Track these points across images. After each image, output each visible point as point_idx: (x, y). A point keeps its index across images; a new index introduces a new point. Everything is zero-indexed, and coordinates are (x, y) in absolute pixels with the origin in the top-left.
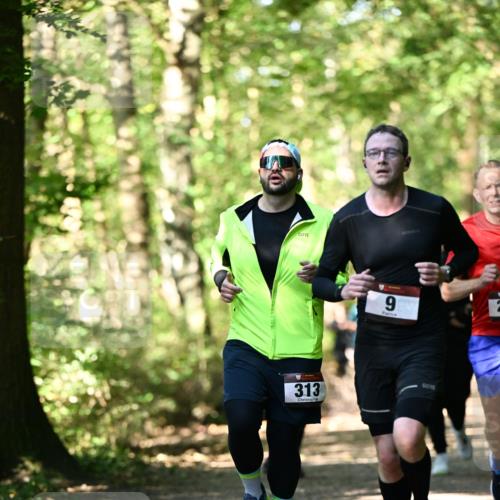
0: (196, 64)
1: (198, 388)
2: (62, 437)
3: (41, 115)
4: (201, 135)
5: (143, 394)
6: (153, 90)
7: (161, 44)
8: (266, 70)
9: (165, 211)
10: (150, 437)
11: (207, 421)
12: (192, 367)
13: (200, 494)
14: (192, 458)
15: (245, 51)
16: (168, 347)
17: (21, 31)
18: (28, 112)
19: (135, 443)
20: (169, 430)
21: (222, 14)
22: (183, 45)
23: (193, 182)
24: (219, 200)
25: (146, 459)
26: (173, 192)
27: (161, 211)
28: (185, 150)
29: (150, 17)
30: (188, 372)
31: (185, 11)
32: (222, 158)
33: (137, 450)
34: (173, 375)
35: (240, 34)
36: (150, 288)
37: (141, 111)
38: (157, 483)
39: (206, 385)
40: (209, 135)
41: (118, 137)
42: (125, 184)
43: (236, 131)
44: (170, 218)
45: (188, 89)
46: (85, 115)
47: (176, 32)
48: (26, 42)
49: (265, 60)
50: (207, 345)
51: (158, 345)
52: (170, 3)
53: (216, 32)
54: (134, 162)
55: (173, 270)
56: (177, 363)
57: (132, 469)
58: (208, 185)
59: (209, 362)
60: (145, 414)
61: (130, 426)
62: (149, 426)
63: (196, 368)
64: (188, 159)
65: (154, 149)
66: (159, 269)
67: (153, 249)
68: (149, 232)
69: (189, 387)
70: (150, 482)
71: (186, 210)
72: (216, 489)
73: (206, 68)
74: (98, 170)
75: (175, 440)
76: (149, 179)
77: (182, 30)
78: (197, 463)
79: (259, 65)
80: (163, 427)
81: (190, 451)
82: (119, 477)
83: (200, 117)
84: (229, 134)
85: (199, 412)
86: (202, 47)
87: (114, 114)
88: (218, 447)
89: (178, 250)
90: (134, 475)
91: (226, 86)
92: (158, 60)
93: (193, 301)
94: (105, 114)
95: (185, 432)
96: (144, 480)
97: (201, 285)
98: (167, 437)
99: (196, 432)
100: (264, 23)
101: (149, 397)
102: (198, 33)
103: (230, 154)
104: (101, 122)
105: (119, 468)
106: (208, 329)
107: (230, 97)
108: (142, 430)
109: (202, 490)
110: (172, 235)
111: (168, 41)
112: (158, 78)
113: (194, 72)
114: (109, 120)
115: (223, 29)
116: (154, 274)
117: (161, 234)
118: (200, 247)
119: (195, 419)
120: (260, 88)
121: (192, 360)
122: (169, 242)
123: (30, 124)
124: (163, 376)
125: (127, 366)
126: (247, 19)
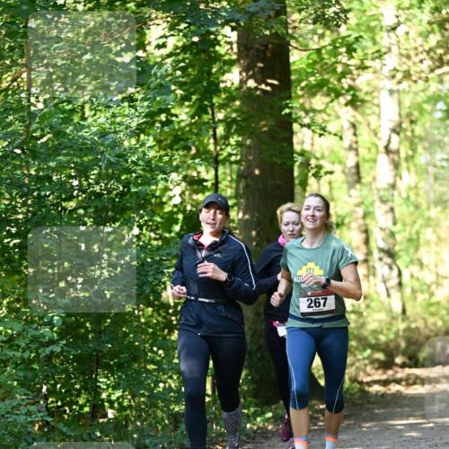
0: (397, 152)
1: (398, 346)
2: (316, 376)
3: (304, 184)
4: (400, 195)
5: (365, 350)
6: (371, 168)
7: (376, 141)
8: (439, 156)
9: (378, 241)
10: (369, 375)
11: (403, 366)
12: (395, 334)
13: (399, 410)
14: (394, 388)
15: (426, 144)
16: (380, 321)
17: (292, 133)
18: (297, 182)
19: (360, 379)
20: (380, 372)
21: (412, 122)
22: (389, 141)
23: (395, 223)
24: (410, 234)
25: (367, 388)
26: (382, 229)
27: (376, 240)
28: (390, 204)
29: (369, 125)
30: (392, 336)
31: (390, 120)
32: (412, 209)
33: (361, 383)
34: (383, 338)
35: (423, 134)
36: (370, 287)
37: (364, 180)
38: (373, 403)
39: (403, 344)
40: (404, 195)
41: (350, 196)
42: (354, 225)
43: (421, 192)
44: (382, 245)
45: (392, 167)
46: (330, 183)
47: (385, 134)
48: (295, 140)
49: (438, 149)
50: (403, 320)
51: (374, 321)
52: (381, 116)
53: (409, 134)
54: (360, 211)
55: (383, 276)
56: (385, 331)
57: (359, 394)
58: (404, 225)
59: (405, 330)
60: (367, 362)
61: (357, 368)
62: (369, 369)
63: (397, 334)
64: (392, 210)
65: (372, 204)
66: (374, 275)
67: (371, 263)
68: (369, 253)
69: (392, 345)
70: (369, 402)
71: (391, 241)
72: (408, 406)
73: (403, 155)
74: (338, 216)
75: (384, 377)
76: (368, 221)
77: (389, 132)
78: (398, 391)
79: (435, 152)
80: (377, 369)
81: (393, 384)
82: (350, 399)
83: (399, 184)
84: (417, 194)
85: (398, 360)
86: (400, 143)
87: (348, 182)
88: (410, 381)
89: (386, 264)
90: (360, 398)
91: (415, 165)
92: (373, 150)
93: (395, 294)
94: (343, 183)
95: (390, 372)
96: (365, 401)
97: (400, 284)
98: (379, 375)
99: (397, 372)
100: (438, 128)
101: (369, 352)
102: (398, 134)
103: (417, 207)
104: (340, 188)
105: (351, 394)
106: (404, 311)
107: (417, 172)
108: (365, 371)
109: (400, 407)
110: (382, 255)
111: (380, 139)
112: (375, 161)
113: (396, 158)
114: (345, 186)
115: (413, 131)
116: (371, 278)
117: (376, 255)
118: (399, 262)
119: (397, 365)
120: (435, 166)
121: (394, 329)
122: (381, 259)
123: (298, 189)
124: (377, 339)
125: (356, 332)
126: (428, 125)
